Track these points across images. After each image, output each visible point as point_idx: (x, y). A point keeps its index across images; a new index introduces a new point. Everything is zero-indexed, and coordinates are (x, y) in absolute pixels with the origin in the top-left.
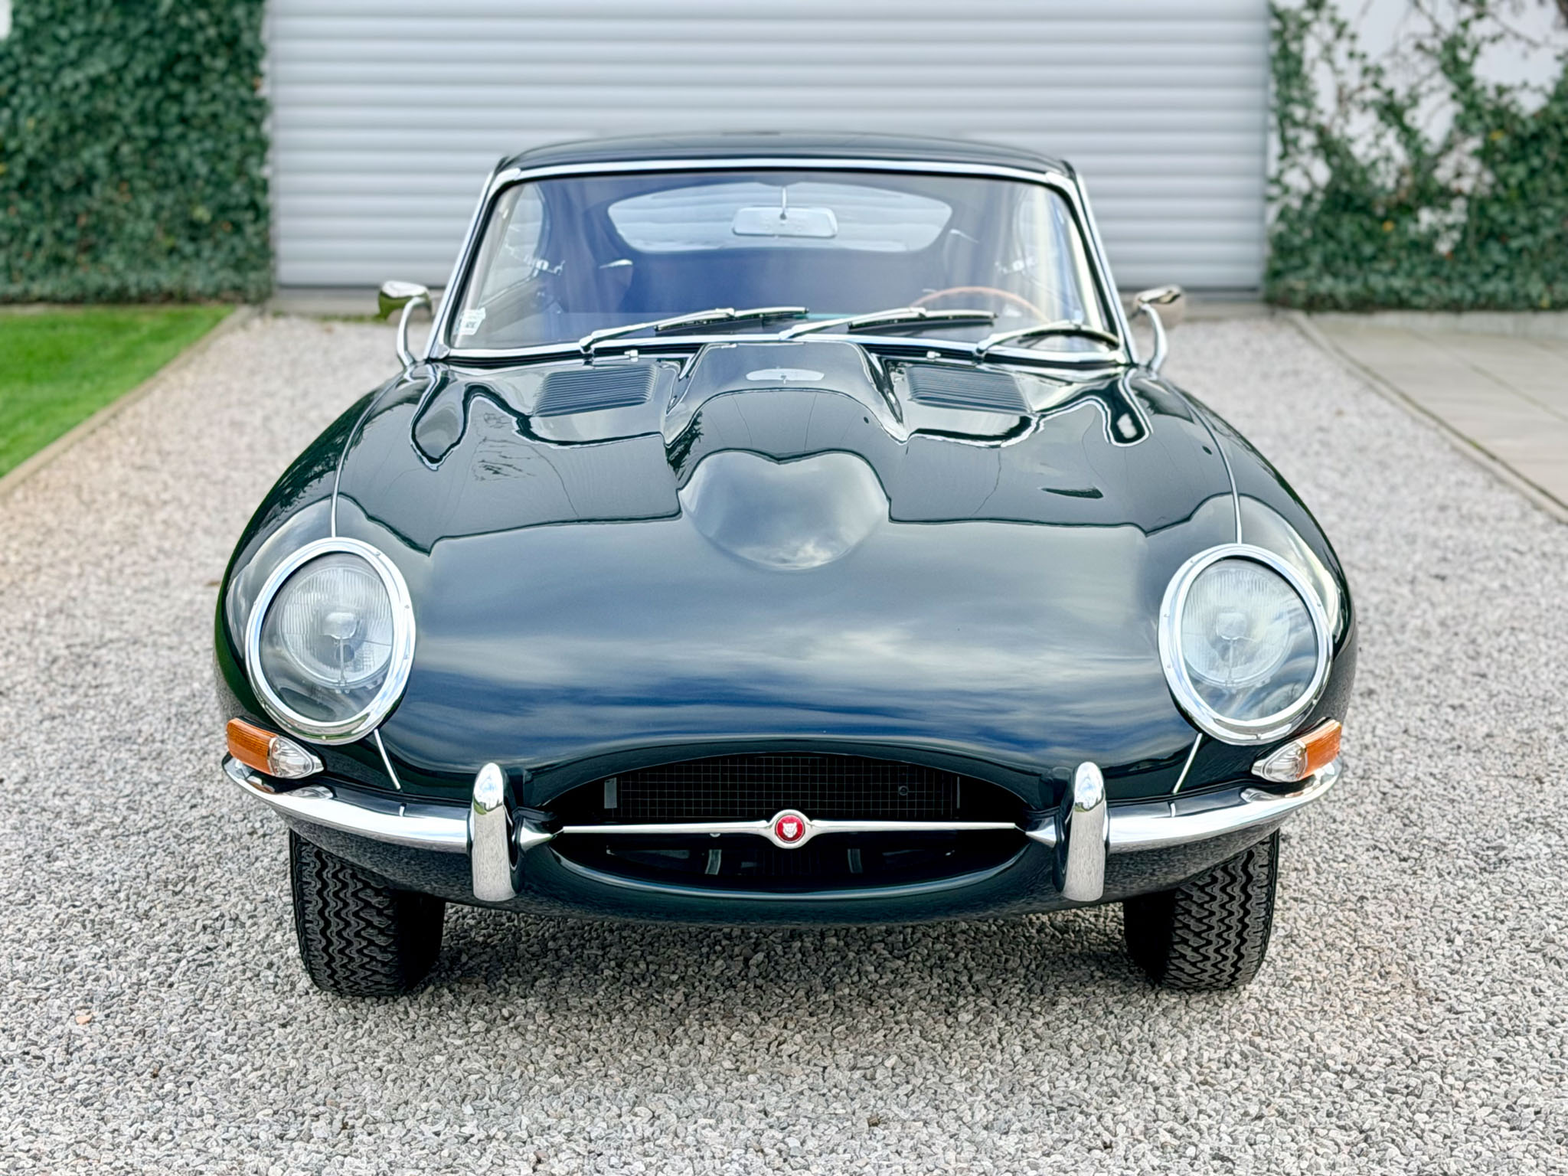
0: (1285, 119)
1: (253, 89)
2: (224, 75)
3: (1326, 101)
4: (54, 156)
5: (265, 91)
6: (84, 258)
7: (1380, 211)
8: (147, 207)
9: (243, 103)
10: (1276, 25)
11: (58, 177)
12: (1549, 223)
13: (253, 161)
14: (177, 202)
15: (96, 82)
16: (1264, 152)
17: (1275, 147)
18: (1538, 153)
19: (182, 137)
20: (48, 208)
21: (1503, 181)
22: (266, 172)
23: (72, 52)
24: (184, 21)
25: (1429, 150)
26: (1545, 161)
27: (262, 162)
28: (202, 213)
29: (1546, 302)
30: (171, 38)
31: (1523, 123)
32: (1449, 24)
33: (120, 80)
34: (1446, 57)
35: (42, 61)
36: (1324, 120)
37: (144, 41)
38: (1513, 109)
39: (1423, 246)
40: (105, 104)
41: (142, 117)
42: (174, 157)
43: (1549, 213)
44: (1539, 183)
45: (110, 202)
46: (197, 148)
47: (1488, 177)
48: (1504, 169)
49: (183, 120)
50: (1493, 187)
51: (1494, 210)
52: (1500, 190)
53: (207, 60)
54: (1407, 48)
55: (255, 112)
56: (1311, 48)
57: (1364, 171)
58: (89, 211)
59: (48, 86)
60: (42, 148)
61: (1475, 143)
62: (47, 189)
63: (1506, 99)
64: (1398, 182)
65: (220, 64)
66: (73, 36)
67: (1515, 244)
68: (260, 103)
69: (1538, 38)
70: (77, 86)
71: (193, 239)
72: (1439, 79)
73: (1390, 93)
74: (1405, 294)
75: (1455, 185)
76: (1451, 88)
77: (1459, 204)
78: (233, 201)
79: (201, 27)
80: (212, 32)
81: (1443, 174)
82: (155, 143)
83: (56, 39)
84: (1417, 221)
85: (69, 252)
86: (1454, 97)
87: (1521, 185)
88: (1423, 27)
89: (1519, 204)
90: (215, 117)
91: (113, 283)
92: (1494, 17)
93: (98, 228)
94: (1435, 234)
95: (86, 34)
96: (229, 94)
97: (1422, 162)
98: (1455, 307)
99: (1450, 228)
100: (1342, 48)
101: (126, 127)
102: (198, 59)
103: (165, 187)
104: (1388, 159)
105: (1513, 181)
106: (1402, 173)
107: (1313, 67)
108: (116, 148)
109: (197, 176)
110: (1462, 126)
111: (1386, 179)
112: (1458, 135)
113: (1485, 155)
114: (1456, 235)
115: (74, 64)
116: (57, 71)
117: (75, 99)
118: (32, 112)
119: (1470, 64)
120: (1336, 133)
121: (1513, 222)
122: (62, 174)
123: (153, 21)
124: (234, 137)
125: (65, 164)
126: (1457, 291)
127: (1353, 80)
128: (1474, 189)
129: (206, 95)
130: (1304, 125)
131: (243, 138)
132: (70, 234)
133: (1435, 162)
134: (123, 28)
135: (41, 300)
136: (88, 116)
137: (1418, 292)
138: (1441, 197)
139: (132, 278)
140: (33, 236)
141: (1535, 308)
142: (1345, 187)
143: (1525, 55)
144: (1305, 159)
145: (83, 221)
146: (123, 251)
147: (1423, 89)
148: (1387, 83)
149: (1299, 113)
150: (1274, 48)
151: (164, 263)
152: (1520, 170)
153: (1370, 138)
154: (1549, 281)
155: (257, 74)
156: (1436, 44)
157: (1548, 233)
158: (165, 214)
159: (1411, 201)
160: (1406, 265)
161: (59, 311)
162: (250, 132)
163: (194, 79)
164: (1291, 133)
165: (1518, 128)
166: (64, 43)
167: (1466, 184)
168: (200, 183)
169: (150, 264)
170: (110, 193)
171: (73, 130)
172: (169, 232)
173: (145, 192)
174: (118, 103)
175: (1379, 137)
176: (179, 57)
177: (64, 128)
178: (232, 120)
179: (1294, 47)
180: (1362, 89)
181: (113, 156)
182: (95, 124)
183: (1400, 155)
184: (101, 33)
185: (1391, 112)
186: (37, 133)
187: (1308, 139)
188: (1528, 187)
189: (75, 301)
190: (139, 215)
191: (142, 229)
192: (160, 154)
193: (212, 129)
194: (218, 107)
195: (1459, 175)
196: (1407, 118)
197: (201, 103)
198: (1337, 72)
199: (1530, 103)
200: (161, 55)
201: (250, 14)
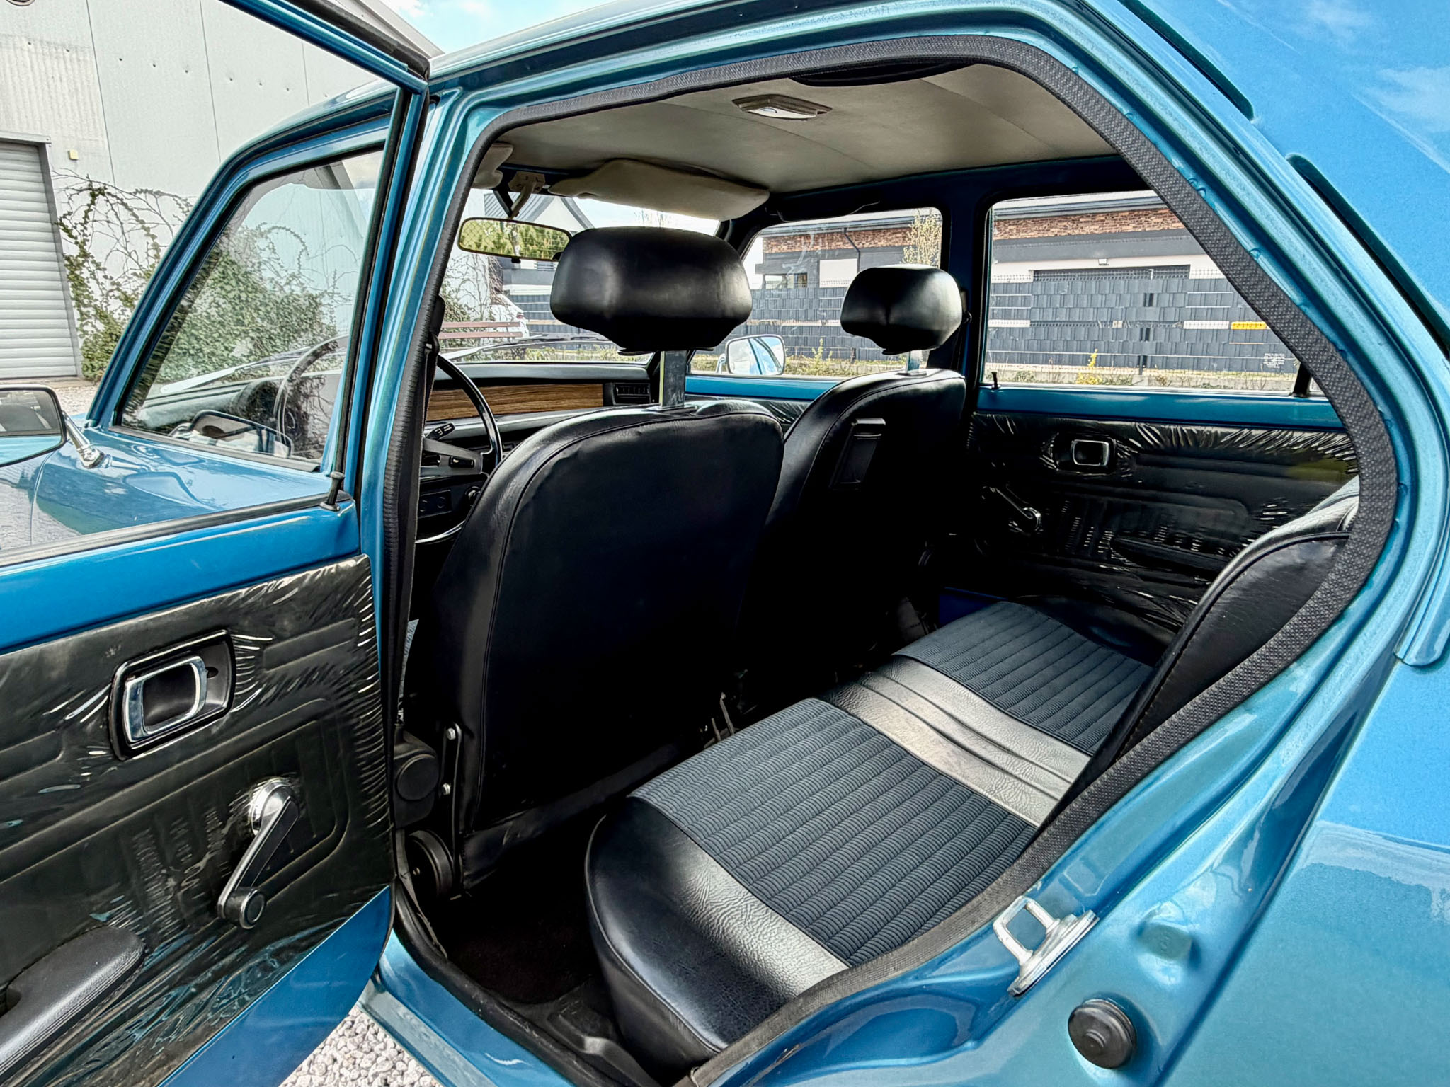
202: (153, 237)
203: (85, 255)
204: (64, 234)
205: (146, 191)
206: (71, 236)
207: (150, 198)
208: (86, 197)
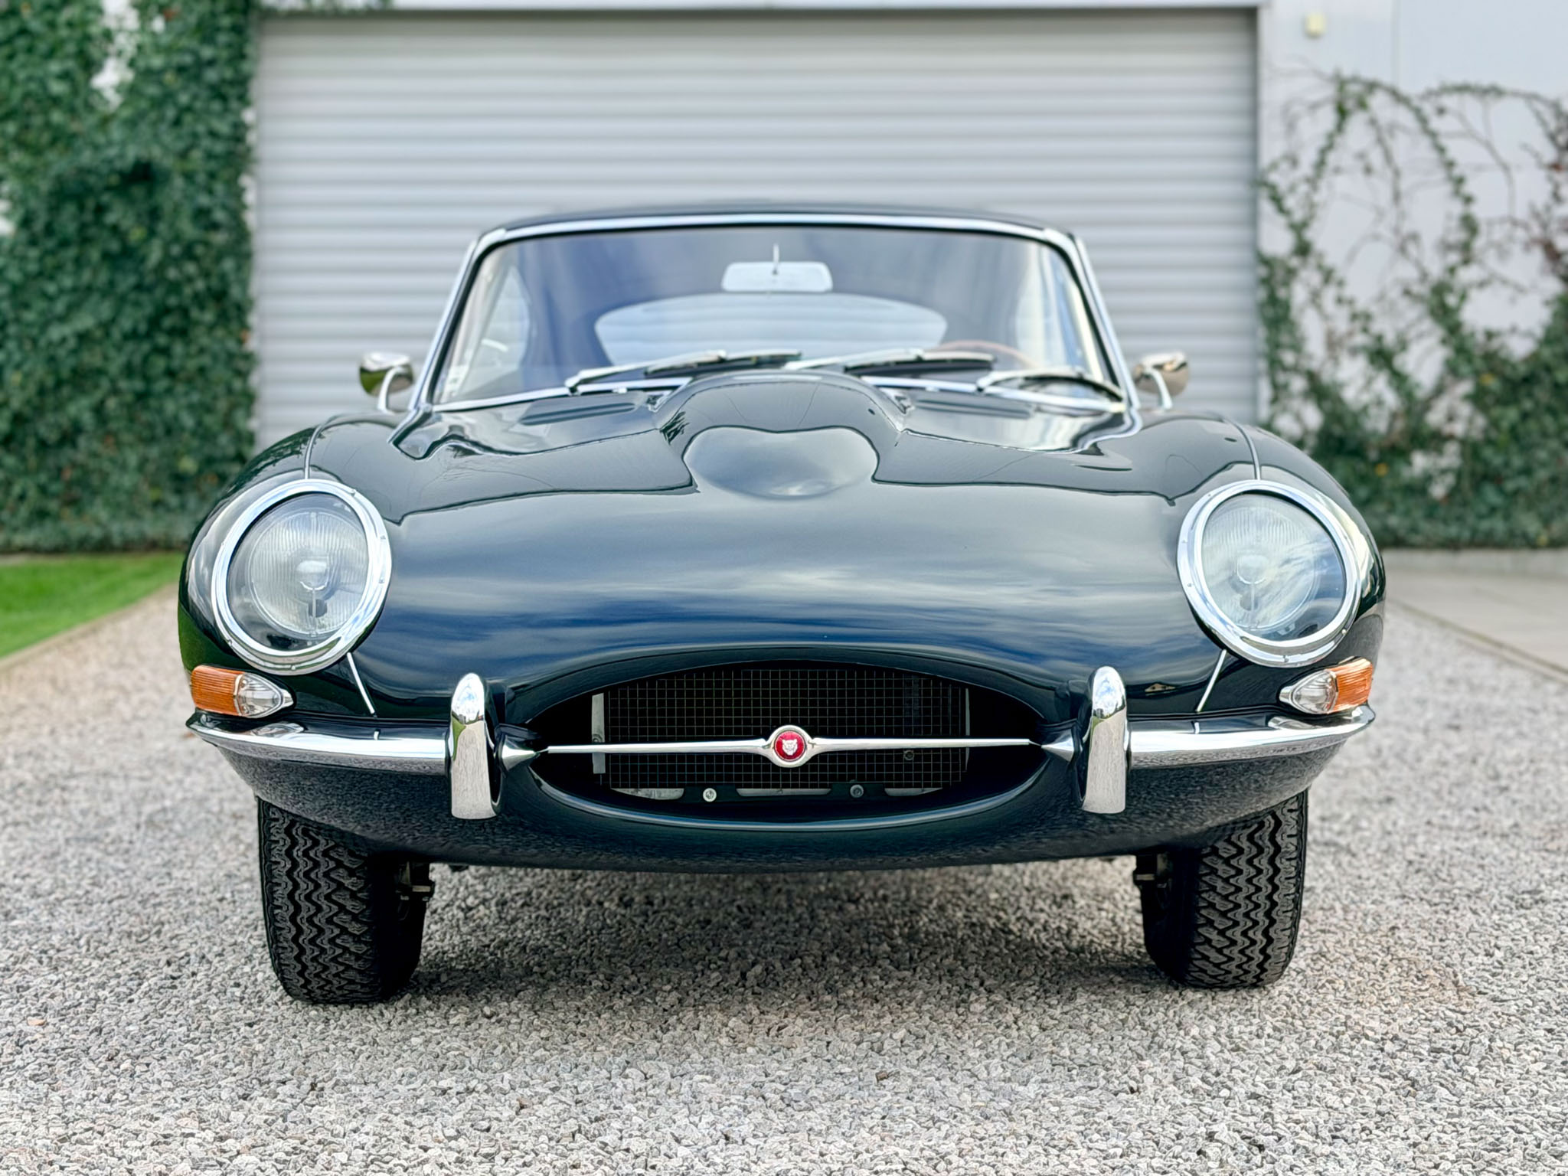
0: (1275, 364)
1: (241, 342)
2: (211, 328)
3: (1315, 346)
4: (39, 411)
5: (252, 344)
6: (68, 512)
7: (1373, 455)
8: (133, 459)
9: (231, 356)
10: (1263, 271)
11: (43, 430)
12: (1543, 465)
13: (239, 414)
14: (163, 455)
15: (83, 337)
16: (1254, 399)
17: (1265, 391)
18: (1530, 395)
19: (169, 391)
20: (33, 461)
21: (1494, 423)
22: (253, 424)
23: (60, 307)
24: (172, 273)
25: (1421, 394)
26: (1537, 403)
27: (249, 414)
28: (188, 465)
29: (1544, 539)
30: (159, 292)
31: (1514, 367)
32: (1436, 269)
33: (107, 334)
34: (1435, 301)
35: (29, 316)
36: (1314, 365)
37: (133, 296)
38: (1503, 354)
39: (1418, 489)
40: (92, 358)
41: (129, 371)
42: (160, 411)
43: (1542, 455)
44: (1532, 425)
45: (95, 455)
46: (183, 401)
47: (1481, 421)
48: (1496, 412)
49: (170, 373)
50: (1485, 431)
51: (1488, 453)
52: (1493, 434)
53: (195, 313)
54: (1395, 293)
55: (241, 365)
56: (1299, 294)
57: (1356, 416)
58: (74, 465)
59: (35, 341)
60: (28, 402)
61: (1465, 387)
62: (31, 442)
63: (1495, 344)
64: (1391, 426)
65: (208, 316)
66: (61, 291)
67: (1510, 486)
68: (249, 357)
69: (1524, 282)
70: (64, 340)
71: (179, 491)
72: (1427, 324)
73: (1379, 338)
74: (1402, 533)
75: (1448, 429)
76: (1439, 332)
77: (1452, 448)
78: (218, 453)
79: (190, 280)
80: (200, 285)
81: (1435, 418)
82: (142, 397)
83: (45, 296)
84: (1409, 463)
85: (53, 505)
86: (1444, 342)
87: (1513, 430)
88: (1409, 272)
89: (1514, 448)
90: (202, 370)
91: (97, 533)
92: (1481, 263)
93: (82, 482)
94: (1428, 478)
95: (74, 289)
96: (216, 347)
97: (1414, 407)
98: (1452, 545)
99: (1444, 472)
100: (1329, 295)
101: (113, 381)
102: (184, 312)
103: (151, 440)
104: (1380, 403)
105: (1505, 425)
106: (1394, 416)
107: (1302, 310)
108: (102, 402)
109: (182, 429)
110: (1452, 370)
111: (1378, 423)
112: (1449, 379)
113: (1478, 399)
114: (1450, 479)
115: (62, 319)
116: (44, 327)
117: (62, 352)
118: (18, 367)
119: (1457, 310)
120: (1326, 378)
121: (1507, 464)
122: (47, 428)
123: (141, 275)
124: (220, 390)
125: (51, 418)
126: (1453, 530)
127: (1342, 325)
128: (1468, 431)
129: (193, 349)
130: (1295, 369)
131: (230, 391)
132: (55, 487)
133: (1427, 406)
134: (112, 283)
135: (24, 550)
136: (75, 371)
137: (1414, 530)
138: (1434, 441)
139: (115, 528)
140: (17, 489)
141: (1532, 545)
142: (1337, 430)
143: (1513, 301)
144: (1296, 404)
145: (68, 474)
146: (107, 504)
147: (1412, 334)
148: (1377, 326)
149: (1288, 358)
150: (1262, 294)
151: (148, 514)
152: (1512, 414)
153: (1360, 382)
154: (1546, 522)
155: (244, 327)
156: (1422, 290)
157: (1542, 474)
158: (151, 468)
159: (1403, 444)
160: (1401, 507)
161: (40, 561)
162: (237, 384)
163: (181, 333)
164: (1281, 378)
165: (1508, 371)
166: (51, 299)
167: (1458, 428)
168: (186, 436)
169: (134, 515)
170: (96, 446)
171: (59, 384)
172: (154, 485)
173: (131, 445)
174: (106, 358)
175: (1369, 382)
176: (167, 311)
177: (50, 382)
178: (220, 373)
179: (1281, 293)
180: (1350, 334)
181: (99, 410)
182: (81, 379)
183: (1391, 399)
184: (89, 289)
185: (1381, 357)
186: (23, 387)
187: (1298, 384)
188: (1521, 429)
189: (56, 551)
190: (124, 467)
191: (127, 481)
192: (146, 408)
193: (199, 382)
194: (206, 360)
195: (1451, 418)
196: (1399, 362)
197: (188, 356)
198: (1325, 317)
199: (1519, 348)
200: (148, 310)
201: (239, 268)
202: (1468, 200)
203: (1303, 249)
204: (1267, 207)
205: (1463, 89)
206: (1281, 210)
207: (1471, 105)
208: (1327, 118)
